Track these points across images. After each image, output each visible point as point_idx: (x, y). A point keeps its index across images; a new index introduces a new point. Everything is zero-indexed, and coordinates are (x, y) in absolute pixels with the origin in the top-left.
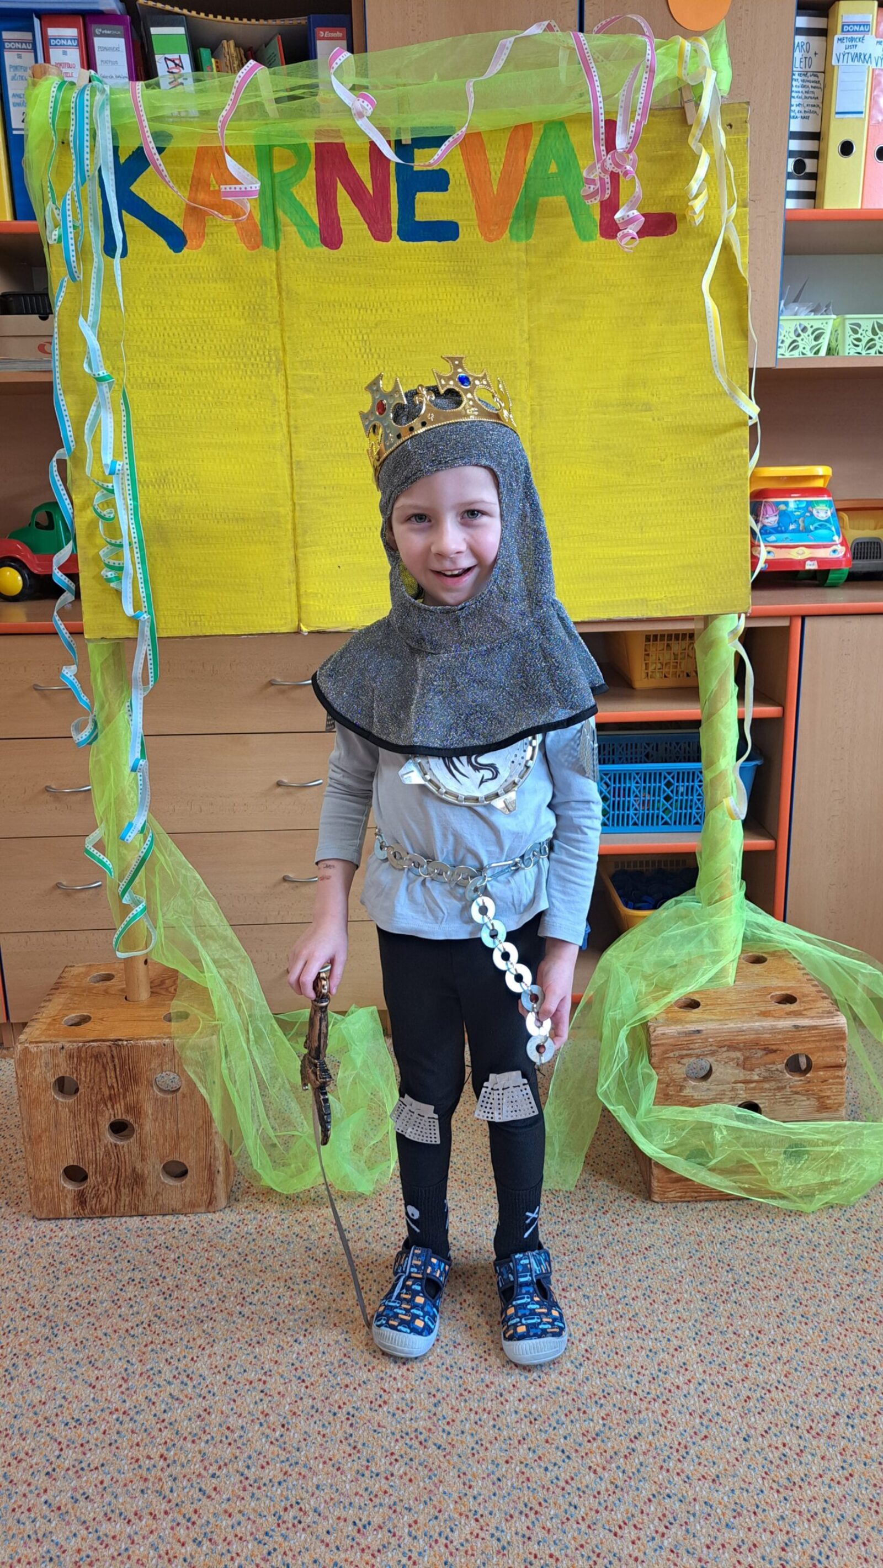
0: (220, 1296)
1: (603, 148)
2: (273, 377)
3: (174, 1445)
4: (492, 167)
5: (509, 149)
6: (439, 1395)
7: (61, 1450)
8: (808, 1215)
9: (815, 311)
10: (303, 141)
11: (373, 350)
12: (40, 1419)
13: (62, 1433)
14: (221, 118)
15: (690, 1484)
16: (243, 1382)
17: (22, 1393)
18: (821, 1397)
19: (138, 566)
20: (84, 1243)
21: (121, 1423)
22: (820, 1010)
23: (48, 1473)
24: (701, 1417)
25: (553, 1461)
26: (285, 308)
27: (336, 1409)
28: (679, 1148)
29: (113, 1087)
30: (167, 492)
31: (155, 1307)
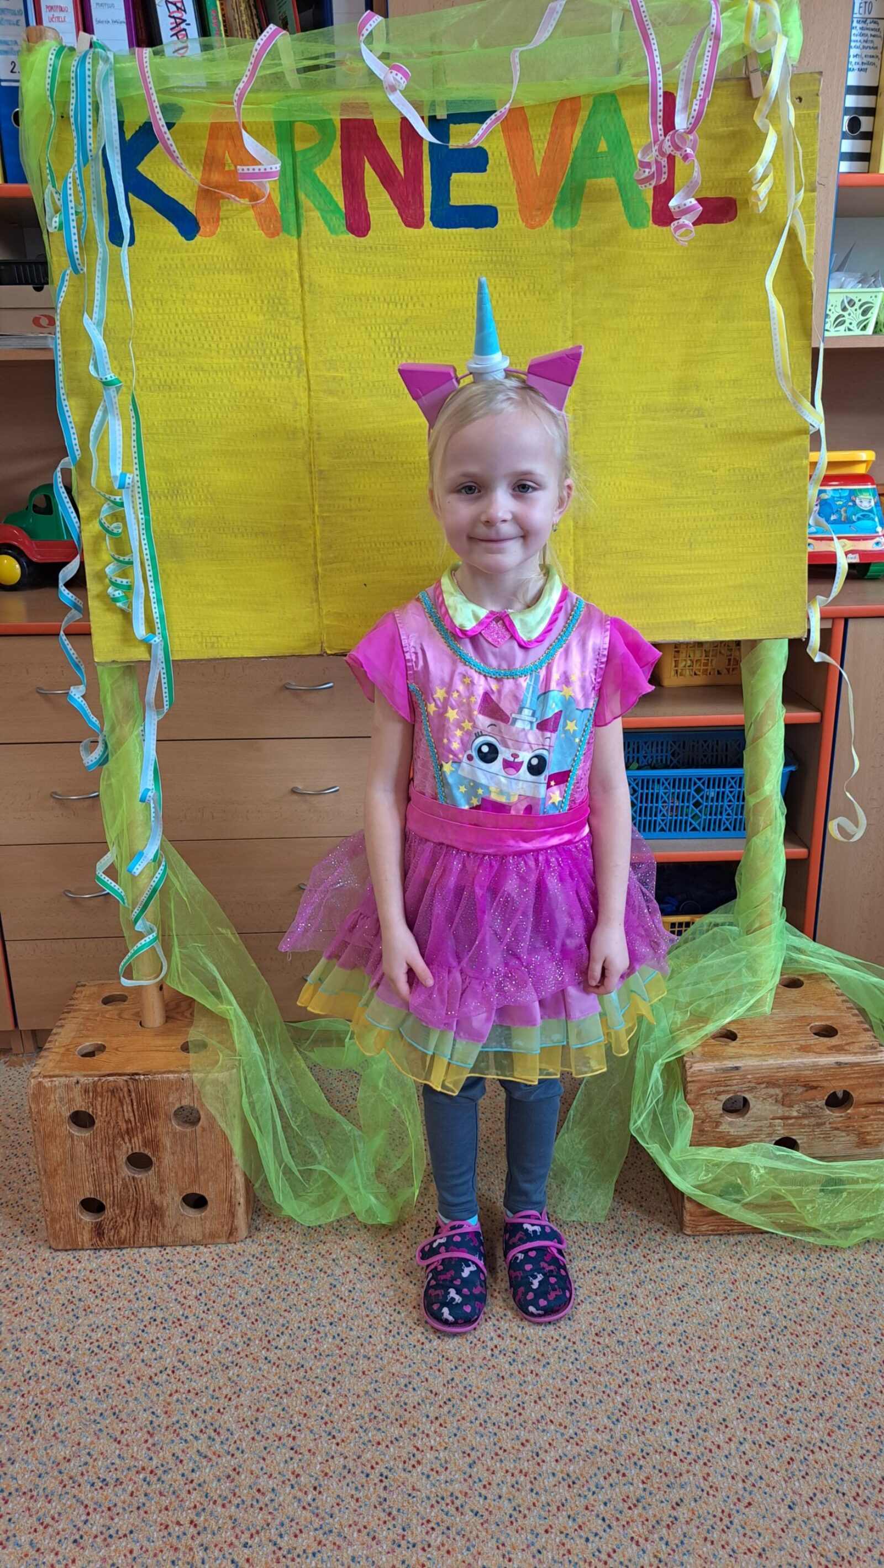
0: (245, 1339)
1: (660, 126)
2: (295, 379)
3: (204, 1509)
4: (535, 145)
5: (555, 126)
6: (473, 1454)
7: (88, 1514)
8: (844, 1250)
9: (863, 281)
10: (327, 117)
11: (403, 348)
12: (65, 1478)
13: (87, 1494)
14: (238, 91)
15: (736, 1558)
16: (272, 1438)
17: (46, 1449)
18: (867, 1459)
19: (151, 585)
20: (102, 1277)
21: (149, 1483)
22: (863, 1045)
23: (75, 1541)
24: (744, 1481)
25: (594, 1530)
26: (307, 303)
27: (368, 1470)
28: (714, 1184)
29: (130, 1121)
30: (180, 504)
31: (179, 1351)
